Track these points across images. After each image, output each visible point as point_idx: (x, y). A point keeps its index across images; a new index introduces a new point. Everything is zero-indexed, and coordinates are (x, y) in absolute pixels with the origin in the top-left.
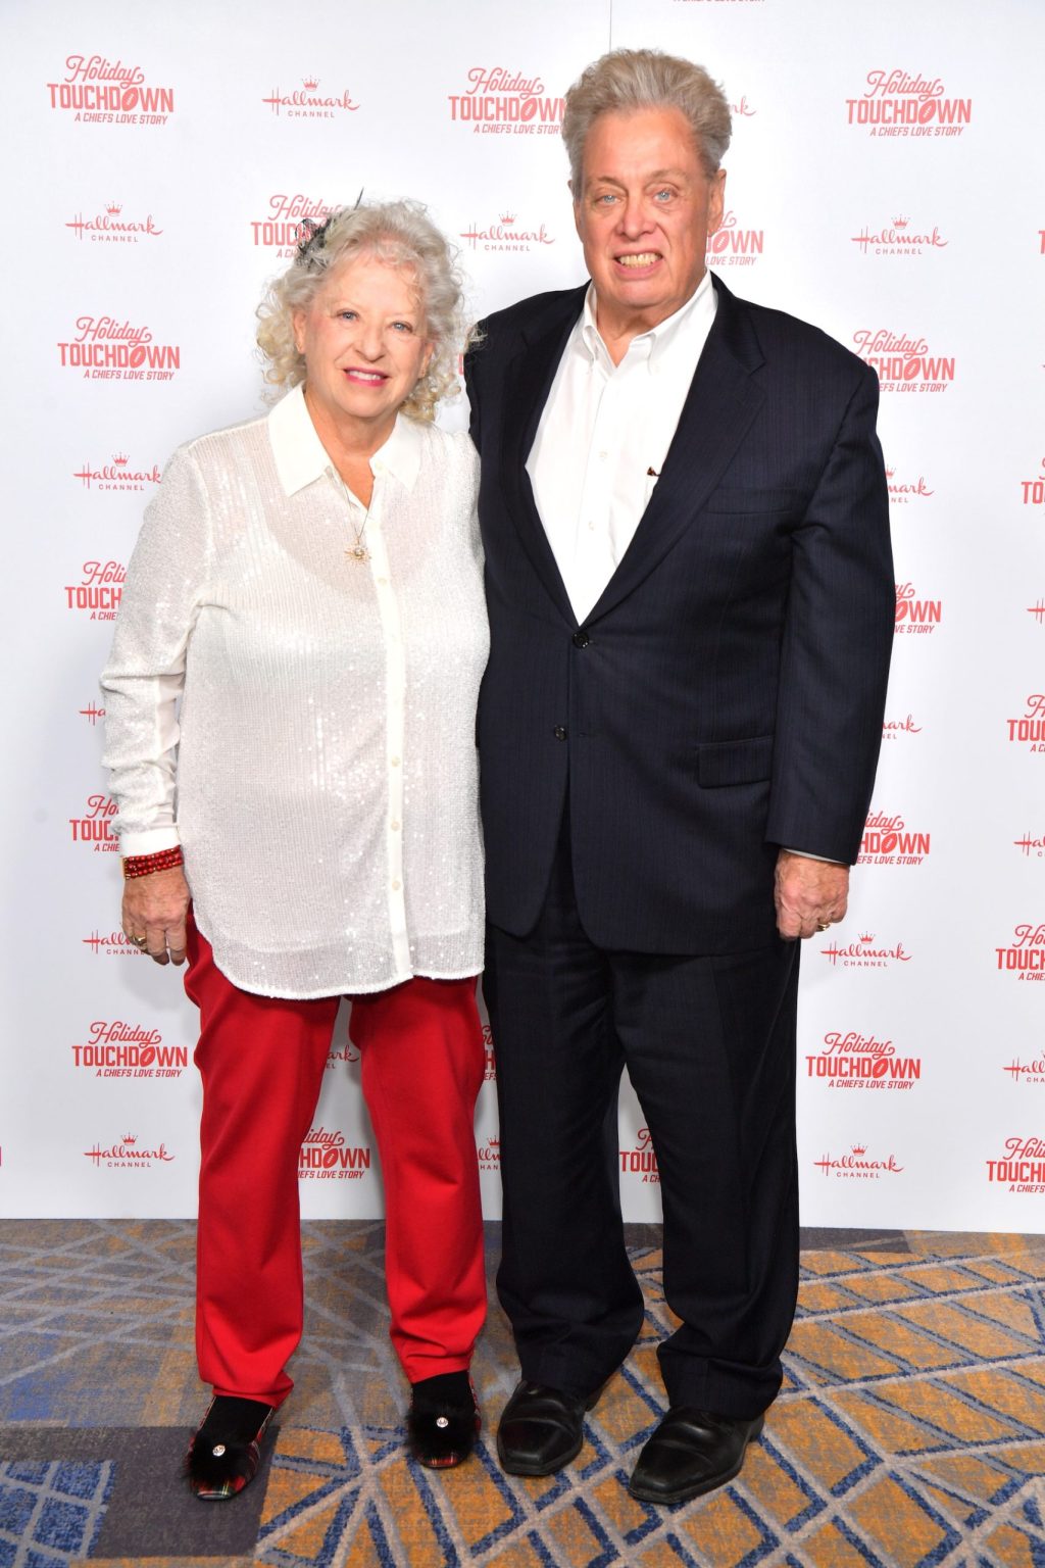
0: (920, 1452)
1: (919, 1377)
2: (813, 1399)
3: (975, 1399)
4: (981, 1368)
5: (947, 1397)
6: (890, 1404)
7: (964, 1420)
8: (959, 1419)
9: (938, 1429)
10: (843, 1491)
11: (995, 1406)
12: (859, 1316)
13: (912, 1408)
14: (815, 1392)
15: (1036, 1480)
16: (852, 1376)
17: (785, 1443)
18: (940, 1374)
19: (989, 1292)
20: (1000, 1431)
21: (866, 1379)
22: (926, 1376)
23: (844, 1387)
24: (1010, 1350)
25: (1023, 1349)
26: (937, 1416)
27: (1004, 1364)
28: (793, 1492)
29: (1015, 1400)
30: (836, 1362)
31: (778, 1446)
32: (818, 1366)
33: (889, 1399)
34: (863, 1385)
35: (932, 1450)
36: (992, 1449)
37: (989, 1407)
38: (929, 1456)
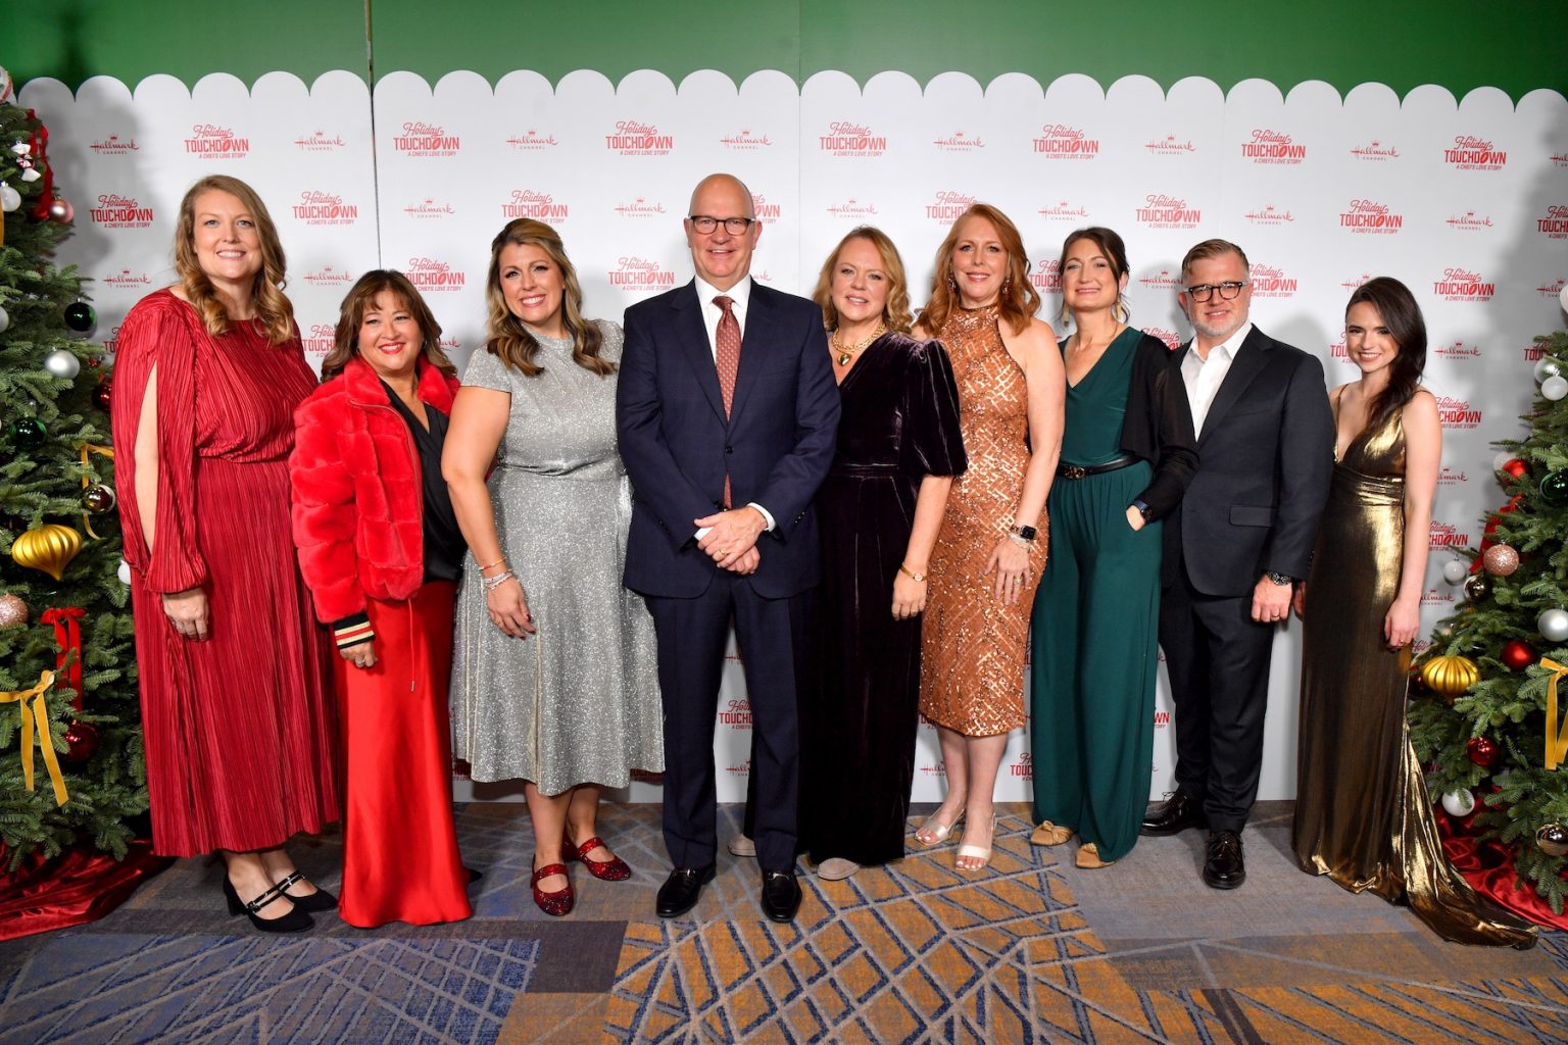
0: (966, 927)
1: (969, 885)
2: (912, 901)
3: (996, 896)
4: (1001, 879)
5: (982, 896)
6: (953, 902)
7: (990, 908)
8: (987, 908)
9: (976, 914)
10: (924, 951)
11: (1007, 899)
12: (940, 853)
13: (964, 904)
14: (914, 896)
15: (1024, 939)
16: (934, 887)
17: (896, 926)
18: (980, 883)
19: (1008, 836)
20: (1007, 913)
21: (941, 888)
22: (972, 885)
23: (929, 893)
24: (1018, 868)
25: (1023, 867)
26: (977, 907)
27: (1013, 876)
28: (898, 952)
29: (1017, 897)
30: (926, 879)
31: (892, 928)
32: (916, 882)
33: (953, 899)
34: (939, 891)
35: (972, 926)
36: (1002, 924)
37: (1003, 901)
38: (970, 930)
